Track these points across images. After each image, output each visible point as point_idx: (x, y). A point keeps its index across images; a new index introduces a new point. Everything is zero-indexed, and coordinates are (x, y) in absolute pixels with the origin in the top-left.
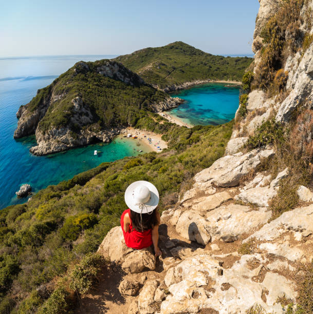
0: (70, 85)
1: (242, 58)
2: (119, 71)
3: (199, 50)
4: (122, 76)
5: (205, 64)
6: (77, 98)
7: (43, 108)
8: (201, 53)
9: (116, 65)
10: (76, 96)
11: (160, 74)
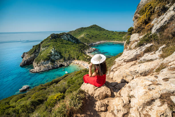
0: (49, 44)
1: (122, 32)
2: (70, 37)
3: (103, 29)
4: (72, 40)
5: (105, 35)
6: (53, 49)
7: (36, 53)
8: (104, 30)
9: (69, 35)
10: (52, 48)
11: (87, 39)
